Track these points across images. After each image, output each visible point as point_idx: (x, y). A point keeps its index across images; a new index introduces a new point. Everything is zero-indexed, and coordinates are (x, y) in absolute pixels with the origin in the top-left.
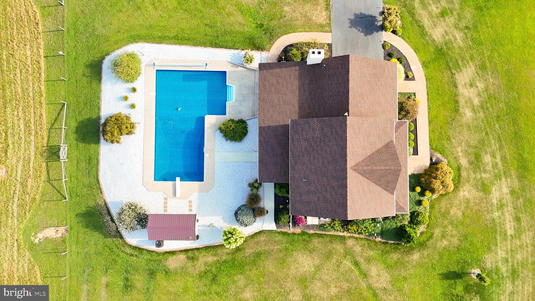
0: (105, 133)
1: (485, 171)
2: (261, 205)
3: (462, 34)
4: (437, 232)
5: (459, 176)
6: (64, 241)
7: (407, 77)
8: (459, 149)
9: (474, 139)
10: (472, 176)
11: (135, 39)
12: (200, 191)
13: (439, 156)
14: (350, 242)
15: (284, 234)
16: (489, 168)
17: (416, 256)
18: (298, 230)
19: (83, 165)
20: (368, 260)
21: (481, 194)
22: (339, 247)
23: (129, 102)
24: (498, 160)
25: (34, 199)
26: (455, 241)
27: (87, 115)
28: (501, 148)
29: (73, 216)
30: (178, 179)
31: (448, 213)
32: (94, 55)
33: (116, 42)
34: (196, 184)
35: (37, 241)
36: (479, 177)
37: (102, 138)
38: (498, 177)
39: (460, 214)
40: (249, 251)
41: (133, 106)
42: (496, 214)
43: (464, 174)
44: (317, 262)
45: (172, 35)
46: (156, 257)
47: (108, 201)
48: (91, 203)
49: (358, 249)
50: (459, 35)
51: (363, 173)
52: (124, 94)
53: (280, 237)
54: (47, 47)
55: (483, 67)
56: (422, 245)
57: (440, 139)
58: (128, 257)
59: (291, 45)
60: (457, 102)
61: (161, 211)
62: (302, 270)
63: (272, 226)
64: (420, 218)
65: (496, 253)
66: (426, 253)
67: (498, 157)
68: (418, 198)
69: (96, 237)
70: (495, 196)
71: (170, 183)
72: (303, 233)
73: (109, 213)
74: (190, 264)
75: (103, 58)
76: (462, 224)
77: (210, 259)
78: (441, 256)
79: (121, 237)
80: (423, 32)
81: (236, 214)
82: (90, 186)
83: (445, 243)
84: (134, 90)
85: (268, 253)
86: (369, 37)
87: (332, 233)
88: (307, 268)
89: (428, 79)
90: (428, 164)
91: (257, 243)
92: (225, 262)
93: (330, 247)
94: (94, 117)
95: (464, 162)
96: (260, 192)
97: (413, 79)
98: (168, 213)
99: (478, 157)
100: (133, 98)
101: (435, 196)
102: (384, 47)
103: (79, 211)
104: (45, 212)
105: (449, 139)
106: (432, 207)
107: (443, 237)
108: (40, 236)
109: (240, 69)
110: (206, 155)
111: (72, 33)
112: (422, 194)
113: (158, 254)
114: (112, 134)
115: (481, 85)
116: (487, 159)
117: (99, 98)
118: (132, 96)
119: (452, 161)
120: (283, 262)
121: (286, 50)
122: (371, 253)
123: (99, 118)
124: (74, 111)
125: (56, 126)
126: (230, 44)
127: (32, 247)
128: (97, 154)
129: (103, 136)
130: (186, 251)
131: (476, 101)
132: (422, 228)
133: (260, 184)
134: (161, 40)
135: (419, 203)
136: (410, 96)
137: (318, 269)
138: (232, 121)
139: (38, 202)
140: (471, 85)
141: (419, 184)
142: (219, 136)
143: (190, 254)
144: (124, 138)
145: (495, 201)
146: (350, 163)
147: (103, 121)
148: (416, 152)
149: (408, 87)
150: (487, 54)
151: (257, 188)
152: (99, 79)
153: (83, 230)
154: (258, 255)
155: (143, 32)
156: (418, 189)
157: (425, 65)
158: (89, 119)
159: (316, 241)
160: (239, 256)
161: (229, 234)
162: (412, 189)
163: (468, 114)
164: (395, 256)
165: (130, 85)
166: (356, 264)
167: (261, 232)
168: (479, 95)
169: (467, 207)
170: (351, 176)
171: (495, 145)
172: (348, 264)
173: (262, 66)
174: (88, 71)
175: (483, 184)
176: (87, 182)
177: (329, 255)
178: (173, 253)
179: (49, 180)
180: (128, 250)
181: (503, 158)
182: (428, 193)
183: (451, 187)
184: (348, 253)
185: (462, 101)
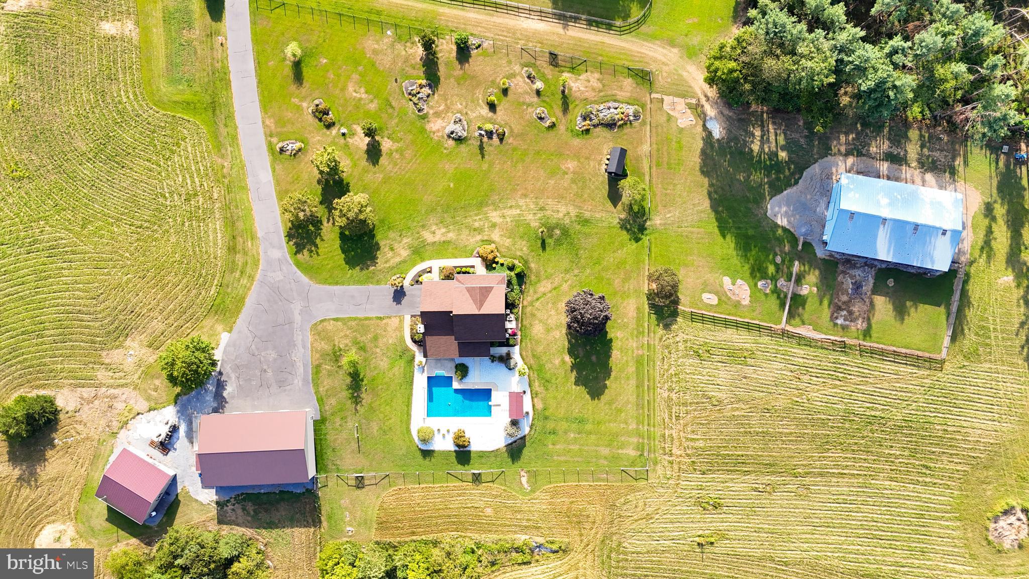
0: (464, 446)
1: (484, 225)
2: (504, 355)
3: (404, 239)
4: (519, 253)
5: (486, 241)
6: (529, 471)
7: (430, 272)
8: (471, 240)
9: (465, 232)
10: (486, 233)
11: (408, 430)
12: (497, 390)
13: (475, 252)
14: (525, 303)
15: (521, 341)
16: (482, 223)
17: (533, 265)
18: (519, 333)
19: (483, 460)
20: (535, 292)
21: (497, 228)
22: (529, 309)
23: (446, 433)
24: (477, 218)
25: (504, 490)
26: (524, 242)
27: (453, 459)
28: (471, 216)
29: (514, 466)
30: (490, 403)
31: (508, 247)
32: (419, 454)
33: (411, 441)
34: (493, 392)
35: (529, 488)
36: (486, 229)
37: (468, 449)
38: (487, 218)
39: (508, 240)
40: (532, 362)
41: (448, 431)
42: (509, 220)
43: (486, 238)
44: (537, 322)
45: (406, 409)
46: (536, 417)
47: (504, 445)
48: (506, 455)
49: (529, 299)
50: (405, 240)
51: (481, 305)
52: (442, 436)
53: (523, 343)
54: (414, 483)
55: (423, 226)
56: (526, 262)
57: (465, 252)
58: (537, 433)
59: (412, 339)
60: (444, 242)
61: (508, 413)
62: (542, 331)
63: (517, 349)
64: (510, 265)
65: (530, 220)
66: (531, 260)
67: (475, 218)
68: (499, 265)
69: (526, 452)
70: (498, 220)
71: (493, 408)
72: (521, 330)
73: (511, 444)
74: (540, 396)
75: (420, 449)
76: (514, 239)
77: (537, 384)
78: (532, 251)
79: (525, 436)
80: (404, 262)
81: (510, 369)
82: (496, 456)
83: (525, 249)
84: (439, 430)
85: (532, 350)
86: (407, 293)
87: (520, 313)
88: (541, 328)
89: (431, 259)
90: (480, 259)
91: (527, 356)
92: (538, 375)
93: (528, 315)
94: (454, 454)
95: (479, 238)
96: (497, 355)
97: (431, 268)
98: (508, 409)
99: (475, 230)
100: (443, 431)
101: (499, 255)
102: (412, 285)
103: (511, 463)
104: (512, 483)
105: (466, 246)
106: (504, 256)
107: (521, 250)
108: (526, 486)
109: (425, 368)
110: (477, 387)
111: (405, 468)
112: (497, 263)
113: (534, 414)
114: (464, 441)
115: (434, 228)
116: (477, 225)
117: (443, 451)
118: (442, 432)
119: (478, 245)
120: (538, 342)
121: (415, 341)
122: (531, 291)
123: (455, 451)
124: (451, 466)
125: (460, 478)
126: (411, 374)
127: (533, 491)
128: (477, 452)
129: (466, 447)
130: (532, 398)
131: (444, 230)
132: (516, 262)
133: (492, 356)
134: (409, 415)
135: (502, 265)
136: (441, 270)
137: (540, 321)
138: (456, 372)
139: (506, 488)
140: (434, 233)
141: (491, 265)
142: (465, 380)
143: (534, 396)
144: (467, 435)
145: (501, 220)
146: (477, 312)
147: (457, 449)
148: (473, 267)
149: (436, 271)
150: (415, 224)
151: (494, 357)
152: (433, 451)
153: (522, 460)
154: (534, 356)
155: (404, 426)
156: (494, 265)
157: (423, 260)
158: (456, 457)
159: (524, 323)
160: (535, 367)
161: (521, 374)
162: (495, 268)
163: (451, 236)
164: (533, 278)
165: (436, 432)
166: (538, 299)
167: (521, 355)
168: (440, 229)
169: (505, 237)
170: (482, 312)
171: (469, 220)
172: (537, 304)
173: (425, 356)
174: (428, 459)
175: (491, 227)
176: (494, 458)
177: (533, 315)
178: (534, 406)
179: (493, 481)
180: (533, 432)
181: (476, 215)
182: (496, 260)
183: (493, 246)
184: (531, 304)
185: (443, 239)
